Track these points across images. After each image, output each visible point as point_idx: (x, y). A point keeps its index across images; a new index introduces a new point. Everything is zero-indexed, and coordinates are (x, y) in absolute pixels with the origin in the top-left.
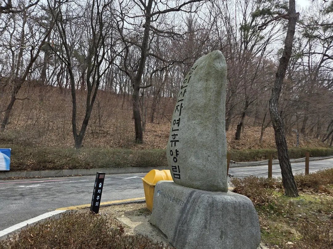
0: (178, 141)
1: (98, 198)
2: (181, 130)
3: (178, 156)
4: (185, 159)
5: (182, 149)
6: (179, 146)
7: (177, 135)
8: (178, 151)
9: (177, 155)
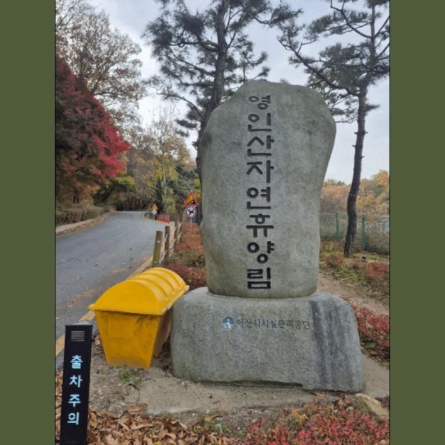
0: (272, 227)
1: (75, 400)
2: (275, 207)
3: (272, 252)
4: (285, 257)
5: (282, 240)
6: (272, 236)
7: (269, 216)
8: (273, 244)
9: (269, 250)
